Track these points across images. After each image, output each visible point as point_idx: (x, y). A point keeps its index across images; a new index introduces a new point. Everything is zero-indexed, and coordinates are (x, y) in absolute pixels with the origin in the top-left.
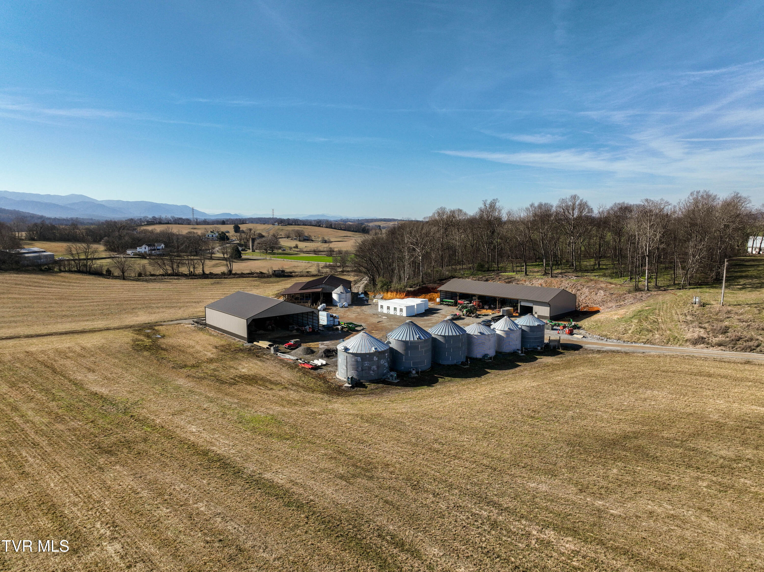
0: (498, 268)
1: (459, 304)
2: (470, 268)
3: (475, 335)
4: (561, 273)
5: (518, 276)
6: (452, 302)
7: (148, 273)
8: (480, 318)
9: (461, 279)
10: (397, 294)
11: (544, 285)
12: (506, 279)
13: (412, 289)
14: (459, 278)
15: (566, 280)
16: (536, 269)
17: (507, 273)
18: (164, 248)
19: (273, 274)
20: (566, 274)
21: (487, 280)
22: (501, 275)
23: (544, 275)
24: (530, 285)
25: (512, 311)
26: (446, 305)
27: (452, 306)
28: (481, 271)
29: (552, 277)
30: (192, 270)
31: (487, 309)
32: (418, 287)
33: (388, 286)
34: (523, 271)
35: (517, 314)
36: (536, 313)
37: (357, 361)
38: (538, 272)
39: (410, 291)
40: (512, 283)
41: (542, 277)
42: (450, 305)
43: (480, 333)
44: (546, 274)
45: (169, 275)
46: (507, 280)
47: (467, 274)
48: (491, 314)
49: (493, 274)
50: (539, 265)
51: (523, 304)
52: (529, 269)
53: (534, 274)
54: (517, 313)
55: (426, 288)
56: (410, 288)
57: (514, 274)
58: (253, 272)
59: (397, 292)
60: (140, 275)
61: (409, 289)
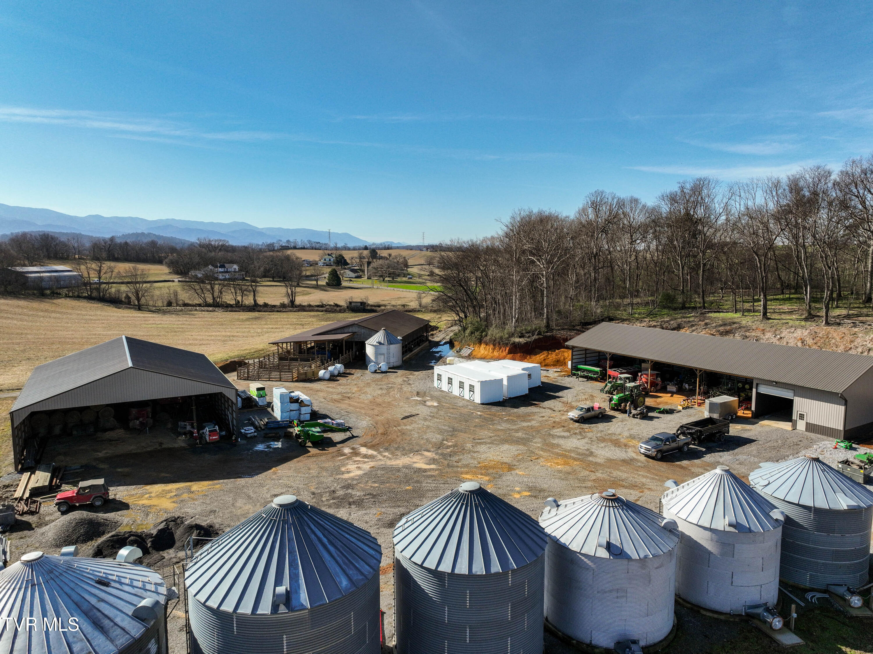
0: (704, 303)
1: (610, 377)
2: (647, 304)
3: (586, 556)
4: (848, 317)
5: (746, 321)
6: (596, 373)
7: (181, 302)
8: (651, 418)
9: (625, 325)
10: (494, 349)
11: (810, 341)
12: (721, 326)
13: (522, 340)
14: (623, 320)
15: (867, 333)
16: (786, 307)
17: (721, 314)
18: (237, 270)
19: (348, 307)
20: (861, 318)
21: (679, 328)
22: (710, 318)
23: (806, 319)
24: (775, 340)
25: (736, 405)
26: (581, 377)
27: (596, 380)
28: (669, 308)
29: (827, 323)
30: (239, 298)
31: (672, 393)
32: (535, 337)
33: (482, 332)
34: (757, 311)
35: (748, 414)
36: (802, 417)
38: (791, 313)
39: (519, 343)
40: (734, 334)
41: (803, 323)
42: (591, 379)
43: (609, 546)
44: (811, 317)
45: (209, 305)
46: (721, 329)
47: (639, 314)
48: (680, 408)
49: (692, 316)
50: (790, 299)
51: (764, 390)
52: (772, 306)
53: (783, 316)
54: (749, 409)
55: (553, 338)
56: (520, 337)
57: (738, 315)
58: (324, 303)
59: (494, 345)
60: (170, 304)
61: (517, 340)
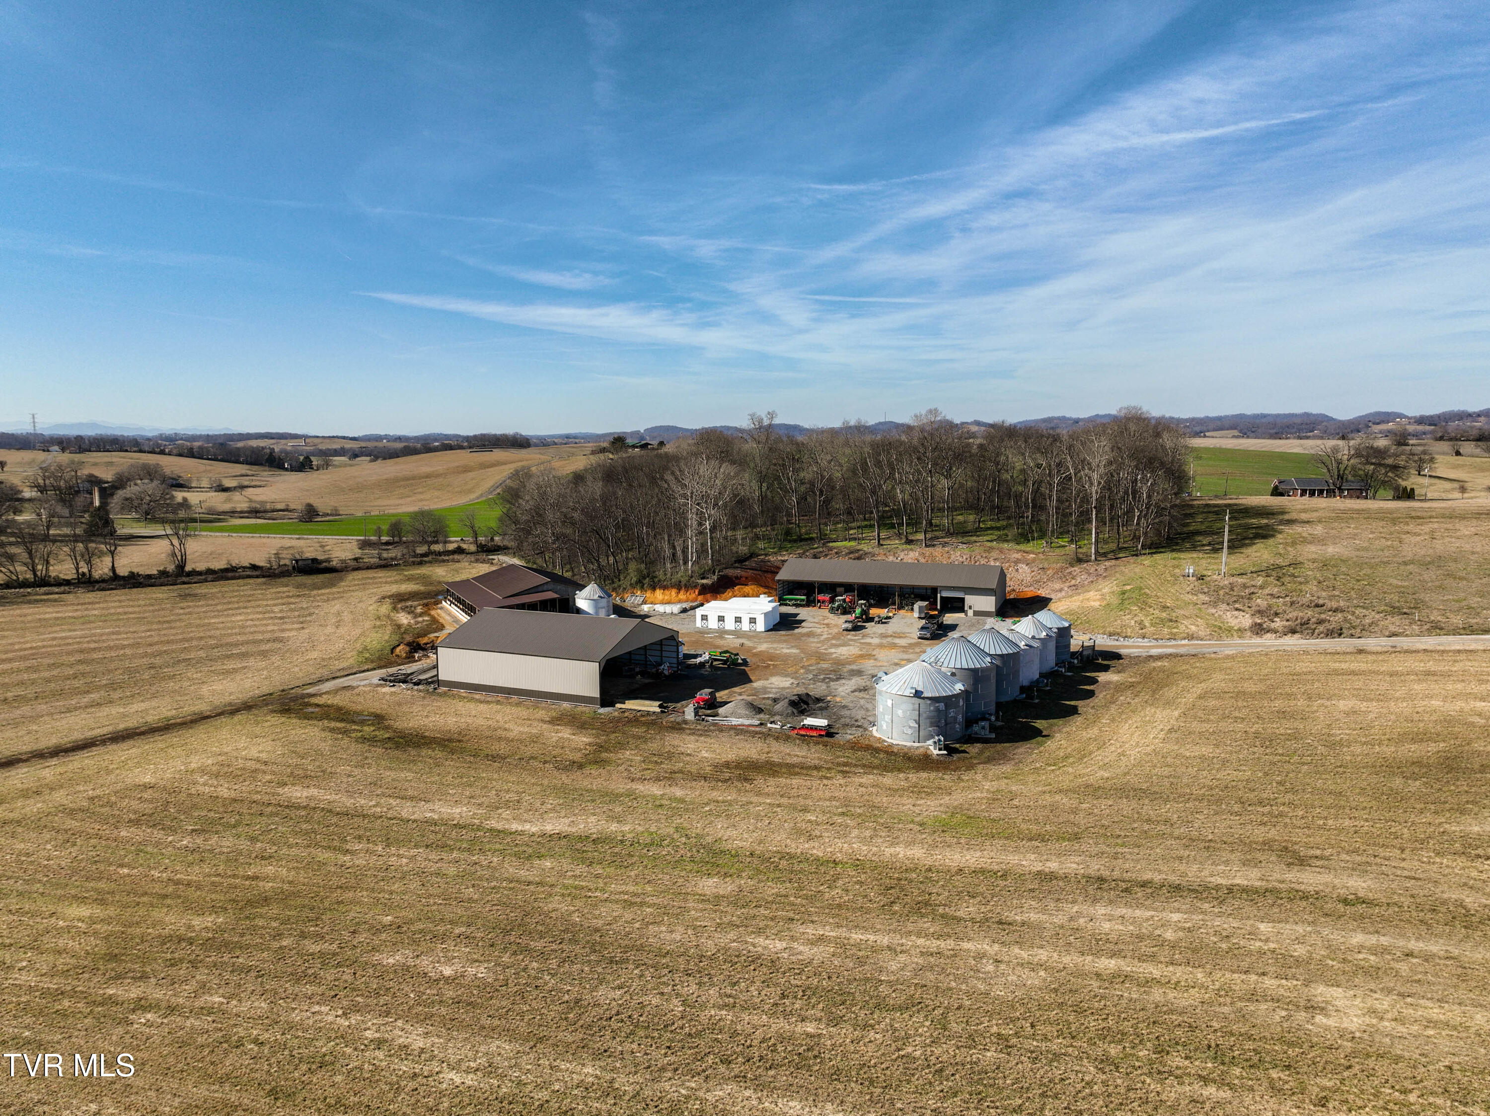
0: (820, 534)
1: (819, 601)
5: (866, 548)
6: (802, 600)
10: (678, 593)
13: (707, 581)
17: (838, 543)
19: (294, 567)
22: (833, 547)
23: (908, 543)
27: (805, 606)
28: (789, 541)
29: (926, 546)
30: (84, 568)
32: (715, 577)
33: (653, 579)
35: (935, 612)
36: (970, 607)
37: (938, 710)
40: (866, 558)
42: (802, 605)
46: (853, 555)
49: (817, 546)
51: (946, 594)
55: (726, 577)
56: (702, 578)
57: (851, 543)
58: (234, 565)
61: (703, 581)
